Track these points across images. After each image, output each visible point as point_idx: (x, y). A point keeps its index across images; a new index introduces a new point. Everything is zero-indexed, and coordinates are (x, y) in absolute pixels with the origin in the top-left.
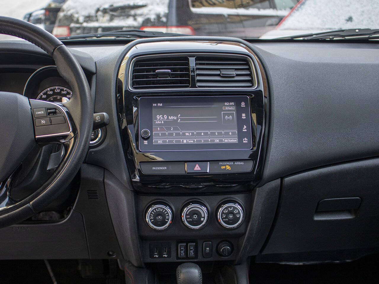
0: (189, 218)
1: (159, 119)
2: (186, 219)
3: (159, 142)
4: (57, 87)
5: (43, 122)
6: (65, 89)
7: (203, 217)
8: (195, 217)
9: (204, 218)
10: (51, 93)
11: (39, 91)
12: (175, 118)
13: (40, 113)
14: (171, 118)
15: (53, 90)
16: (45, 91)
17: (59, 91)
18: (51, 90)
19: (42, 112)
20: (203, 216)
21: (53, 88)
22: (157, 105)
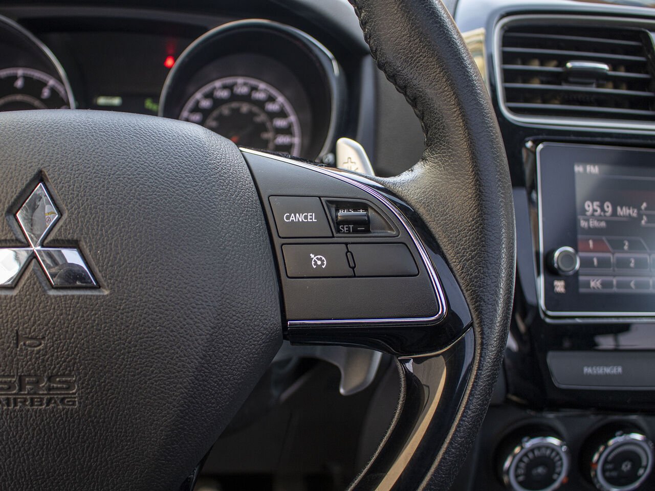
0: (610, 470)
1: (593, 215)
2: (604, 471)
3: (592, 284)
4: (240, 80)
5: (318, 260)
6: (262, 86)
7: (643, 467)
8: (626, 467)
9: (646, 467)
10: (224, 94)
11: (191, 89)
12: (633, 213)
13: (301, 218)
14: (623, 211)
15: (230, 87)
16: (207, 89)
17: (244, 90)
18: (225, 87)
19: (311, 217)
20: (644, 463)
21: (228, 81)
22: (585, 169)
